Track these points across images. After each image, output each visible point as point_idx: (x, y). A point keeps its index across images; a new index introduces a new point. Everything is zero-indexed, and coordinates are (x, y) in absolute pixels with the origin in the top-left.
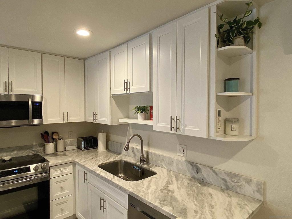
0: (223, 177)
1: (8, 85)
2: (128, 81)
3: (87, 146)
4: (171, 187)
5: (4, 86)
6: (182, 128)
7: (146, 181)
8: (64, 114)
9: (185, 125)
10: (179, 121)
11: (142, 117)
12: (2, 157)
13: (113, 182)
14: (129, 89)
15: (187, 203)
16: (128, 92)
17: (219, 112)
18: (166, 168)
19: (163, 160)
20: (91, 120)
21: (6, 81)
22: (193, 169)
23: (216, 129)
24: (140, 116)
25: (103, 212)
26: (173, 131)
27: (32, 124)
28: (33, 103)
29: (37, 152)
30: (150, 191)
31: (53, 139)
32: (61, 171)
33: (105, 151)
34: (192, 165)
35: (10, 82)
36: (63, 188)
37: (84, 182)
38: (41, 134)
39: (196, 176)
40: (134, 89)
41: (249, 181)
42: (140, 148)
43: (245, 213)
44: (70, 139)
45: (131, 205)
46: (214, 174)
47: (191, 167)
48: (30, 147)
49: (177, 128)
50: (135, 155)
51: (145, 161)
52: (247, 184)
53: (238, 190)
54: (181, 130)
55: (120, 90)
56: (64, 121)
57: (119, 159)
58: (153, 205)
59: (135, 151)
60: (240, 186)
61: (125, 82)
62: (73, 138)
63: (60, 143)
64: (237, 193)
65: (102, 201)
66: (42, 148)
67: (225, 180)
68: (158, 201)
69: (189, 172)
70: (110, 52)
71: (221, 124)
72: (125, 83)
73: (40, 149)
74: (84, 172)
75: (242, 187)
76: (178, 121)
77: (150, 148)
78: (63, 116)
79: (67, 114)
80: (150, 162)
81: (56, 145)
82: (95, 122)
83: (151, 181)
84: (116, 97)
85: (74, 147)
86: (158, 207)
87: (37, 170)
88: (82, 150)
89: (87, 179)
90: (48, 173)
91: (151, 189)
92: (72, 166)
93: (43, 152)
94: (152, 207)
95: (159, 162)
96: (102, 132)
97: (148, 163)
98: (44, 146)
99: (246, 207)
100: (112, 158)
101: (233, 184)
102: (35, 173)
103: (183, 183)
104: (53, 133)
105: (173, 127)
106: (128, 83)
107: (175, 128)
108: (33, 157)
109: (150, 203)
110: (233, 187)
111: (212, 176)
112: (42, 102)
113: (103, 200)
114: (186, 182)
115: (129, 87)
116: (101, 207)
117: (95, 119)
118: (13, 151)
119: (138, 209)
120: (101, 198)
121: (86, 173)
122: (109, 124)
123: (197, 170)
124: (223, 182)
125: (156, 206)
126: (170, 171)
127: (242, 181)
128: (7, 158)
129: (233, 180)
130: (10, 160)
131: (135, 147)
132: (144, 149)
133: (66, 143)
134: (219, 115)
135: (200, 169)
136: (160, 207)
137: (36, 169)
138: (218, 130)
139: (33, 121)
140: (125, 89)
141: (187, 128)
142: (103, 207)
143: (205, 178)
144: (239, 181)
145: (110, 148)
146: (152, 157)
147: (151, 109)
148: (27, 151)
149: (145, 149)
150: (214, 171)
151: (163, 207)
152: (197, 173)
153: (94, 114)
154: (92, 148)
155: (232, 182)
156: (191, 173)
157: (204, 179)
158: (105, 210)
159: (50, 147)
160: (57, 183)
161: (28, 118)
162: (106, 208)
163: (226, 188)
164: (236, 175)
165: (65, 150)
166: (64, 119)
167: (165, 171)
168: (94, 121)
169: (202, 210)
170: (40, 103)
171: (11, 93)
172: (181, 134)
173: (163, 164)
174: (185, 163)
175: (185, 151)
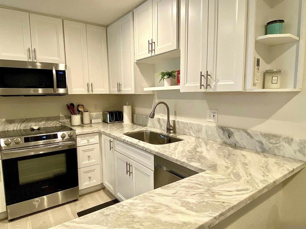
0: (258, 140)
1: (32, 52)
2: (153, 41)
3: (113, 120)
4: (199, 150)
5: (28, 53)
6: (213, 84)
7: (173, 145)
8: (88, 85)
9: (217, 81)
10: (211, 76)
11: (168, 83)
12: (31, 126)
13: (139, 145)
14: (154, 50)
15: (217, 161)
16: (153, 54)
17: (258, 61)
18: (194, 136)
19: (191, 128)
20: (115, 91)
21: (29, 48)
22: (224, 134)
23: (254, 81)
24: (166, 82)
25: (130, 176)
26: (203, 90)
27: (57, 92)
28: (57, 71)
29: (64, 123)
30: (176, 152)
31: (79, 111)
32: (88, 141)
33: (131, 124)
34: (223, 130)
35: (33, 49)
36: (90, 156)
37: (110, 150)
38: (67, 105)
39: (228, 141)
40: (159, 49)
41: (290, 141)
42: (167, 118)
43: (283, 170)
44: (96, 112)
45: (158, 165)
46: (248, 137)
47: (222, 132)
48: (57, 118)
49: (207, 85)
50: (161, 126)
51: (171, 130)
52: (287, 144)
53: (276, 151)
54: (212, 87)
55: (144, 54)
56: (88, 92)
57: (145, 130)
58: (180, 161)
59: (161, 121)
60: (279, 147)
61: (149, 43)
62: (98, 112)
63: (86, 115)
64: (275, 155)
65: (128, 166)
66: (69, 120)
67: (261, 143)
68: (186, 158)
69: (219, 137)
70: (133, 12)
71: (260, 76)
72: (150, 45)
73: (66, 121)
74: (110, 140)
75: (282, 148)
76: (209, 77)
77: (177, 117)
78: (87, 86)
79: (92, 85)
80: (177, 130)
81: (82, 117)
82: (120, 93)
83: (178, 145)
84: (140, 63)
85: (100, 120)
86: (185, 163)
87: (65, 137)
88: (107, 123)
89: (113, 147)
90: (75, 141)
91: (178, 150)
92: (98, 136)
93: (70, 124)
94: (179, 164)
95: (187, 130)
96: (127, 104)
97: (175, 132)
98: (70, 118)
99: (286, 165)
100: (138, 129)
101: (271, 145)
102: (62, 140)
103: (213, 147)
104: (78, 105)
105: (203, 85)
106: (153, 43)
107: (205, 86)
108: (61, 128)
109: (177, 160)
110: (270, 148)
111: (246, 139)
112: (66, 70)
113: (129, 164)
114: (216, 146)
115: (153, 49)
116: (127, 171)
117: (119, 90)
118: (41, 121)
119: (165, 169)
120: (127, 163)
121: (112, 142)
122: (133, 93)
123: (229, 135)
124: (259, 144)
125: (184, 163)
126: (199, 138)
127: (282, 141)
128: (36, 128)
129: (271, 141)
130: (39, 129)
131: (161, 118)
132: (170, 119)
133: (92, 116)
134: (258, 64)
135: (232, 133)
136: (188, 163)
137: (63, 137)
138: (256, 81)
139: (58, 90)
140: (150, 51)
141: (219, 84)
142: (129, 172)
143: (238, 143)
144: (278, 142)
145: (135, 121)
146: (179, 126)
147: (178, 74)
148: (54, 122)
149: (172, 118)
150: (248, 134)
151: (190, 163)
152: (229, 137)
153: (118, 85)
154: (117, 122)
155: (269, 144)
156: (222, 139)
157: (236, 144)
158: (131, 174)
159: (76, 119)
160: (84, 151)
161: (53, 87)
162: (132, 173)
163: (262, 150)
164: (275, 136)
165: (91, 123)
166: (88, 90)
167: (193, 139)
168: (118, 92)
169: (234, 166)
170: (64, 72)
171: (35, 61)
172: (212, 91)
173: (191, 132)
174: (216, 129)
175: (216, 115)
